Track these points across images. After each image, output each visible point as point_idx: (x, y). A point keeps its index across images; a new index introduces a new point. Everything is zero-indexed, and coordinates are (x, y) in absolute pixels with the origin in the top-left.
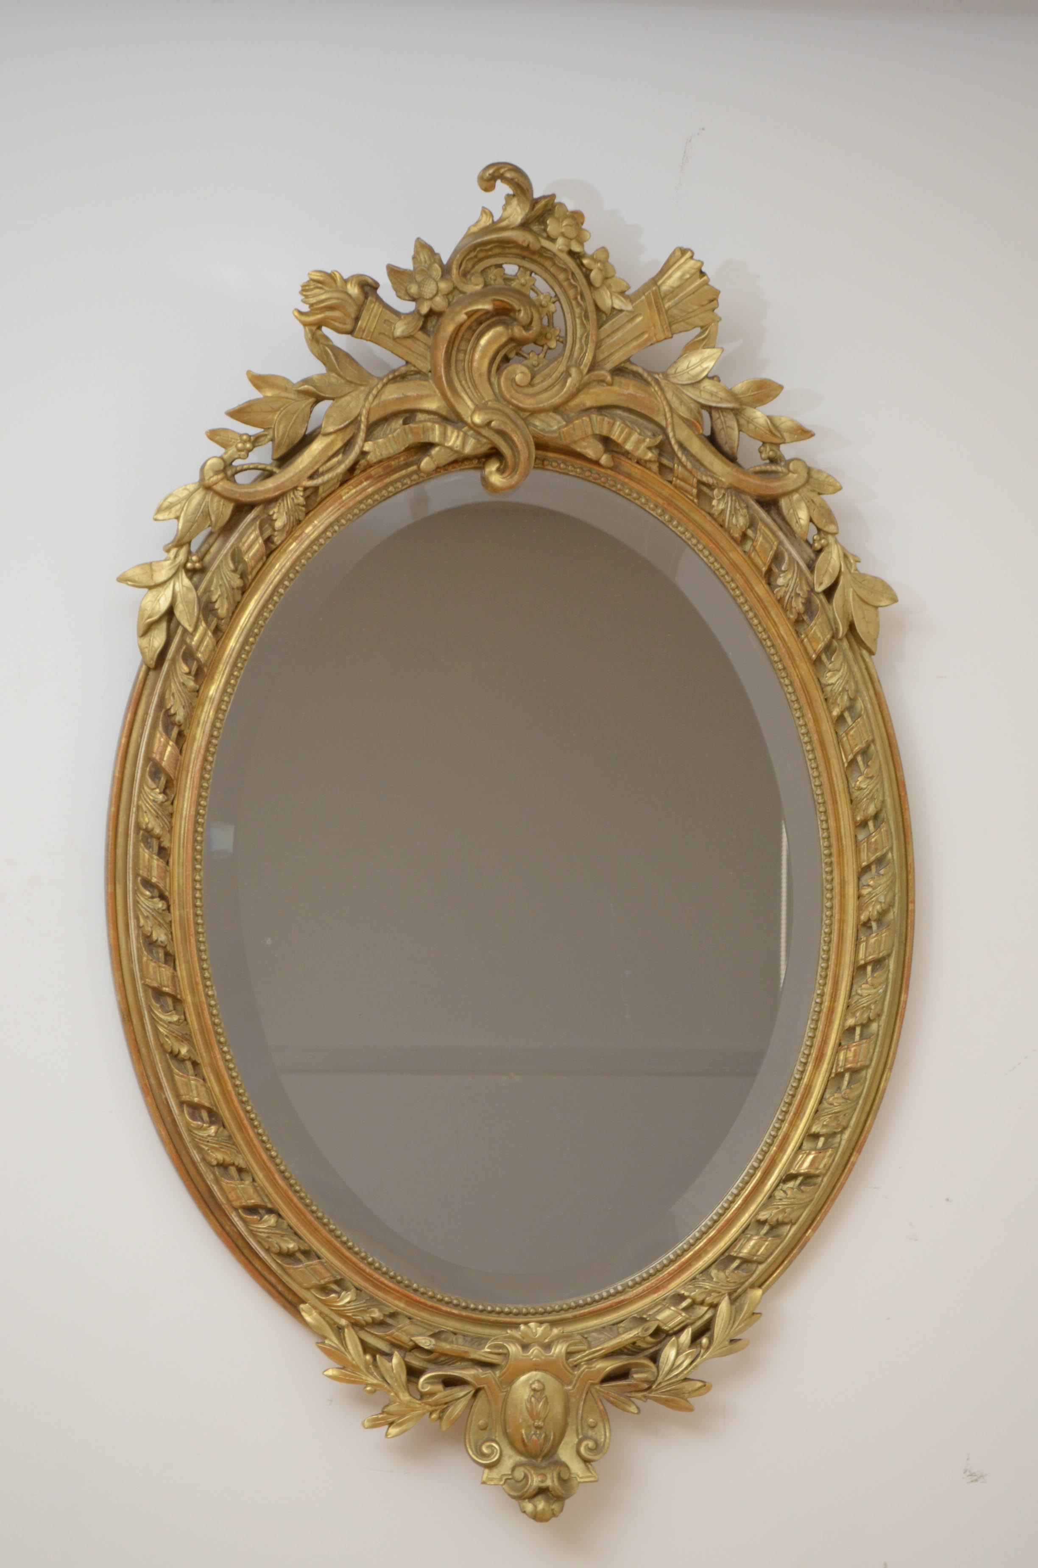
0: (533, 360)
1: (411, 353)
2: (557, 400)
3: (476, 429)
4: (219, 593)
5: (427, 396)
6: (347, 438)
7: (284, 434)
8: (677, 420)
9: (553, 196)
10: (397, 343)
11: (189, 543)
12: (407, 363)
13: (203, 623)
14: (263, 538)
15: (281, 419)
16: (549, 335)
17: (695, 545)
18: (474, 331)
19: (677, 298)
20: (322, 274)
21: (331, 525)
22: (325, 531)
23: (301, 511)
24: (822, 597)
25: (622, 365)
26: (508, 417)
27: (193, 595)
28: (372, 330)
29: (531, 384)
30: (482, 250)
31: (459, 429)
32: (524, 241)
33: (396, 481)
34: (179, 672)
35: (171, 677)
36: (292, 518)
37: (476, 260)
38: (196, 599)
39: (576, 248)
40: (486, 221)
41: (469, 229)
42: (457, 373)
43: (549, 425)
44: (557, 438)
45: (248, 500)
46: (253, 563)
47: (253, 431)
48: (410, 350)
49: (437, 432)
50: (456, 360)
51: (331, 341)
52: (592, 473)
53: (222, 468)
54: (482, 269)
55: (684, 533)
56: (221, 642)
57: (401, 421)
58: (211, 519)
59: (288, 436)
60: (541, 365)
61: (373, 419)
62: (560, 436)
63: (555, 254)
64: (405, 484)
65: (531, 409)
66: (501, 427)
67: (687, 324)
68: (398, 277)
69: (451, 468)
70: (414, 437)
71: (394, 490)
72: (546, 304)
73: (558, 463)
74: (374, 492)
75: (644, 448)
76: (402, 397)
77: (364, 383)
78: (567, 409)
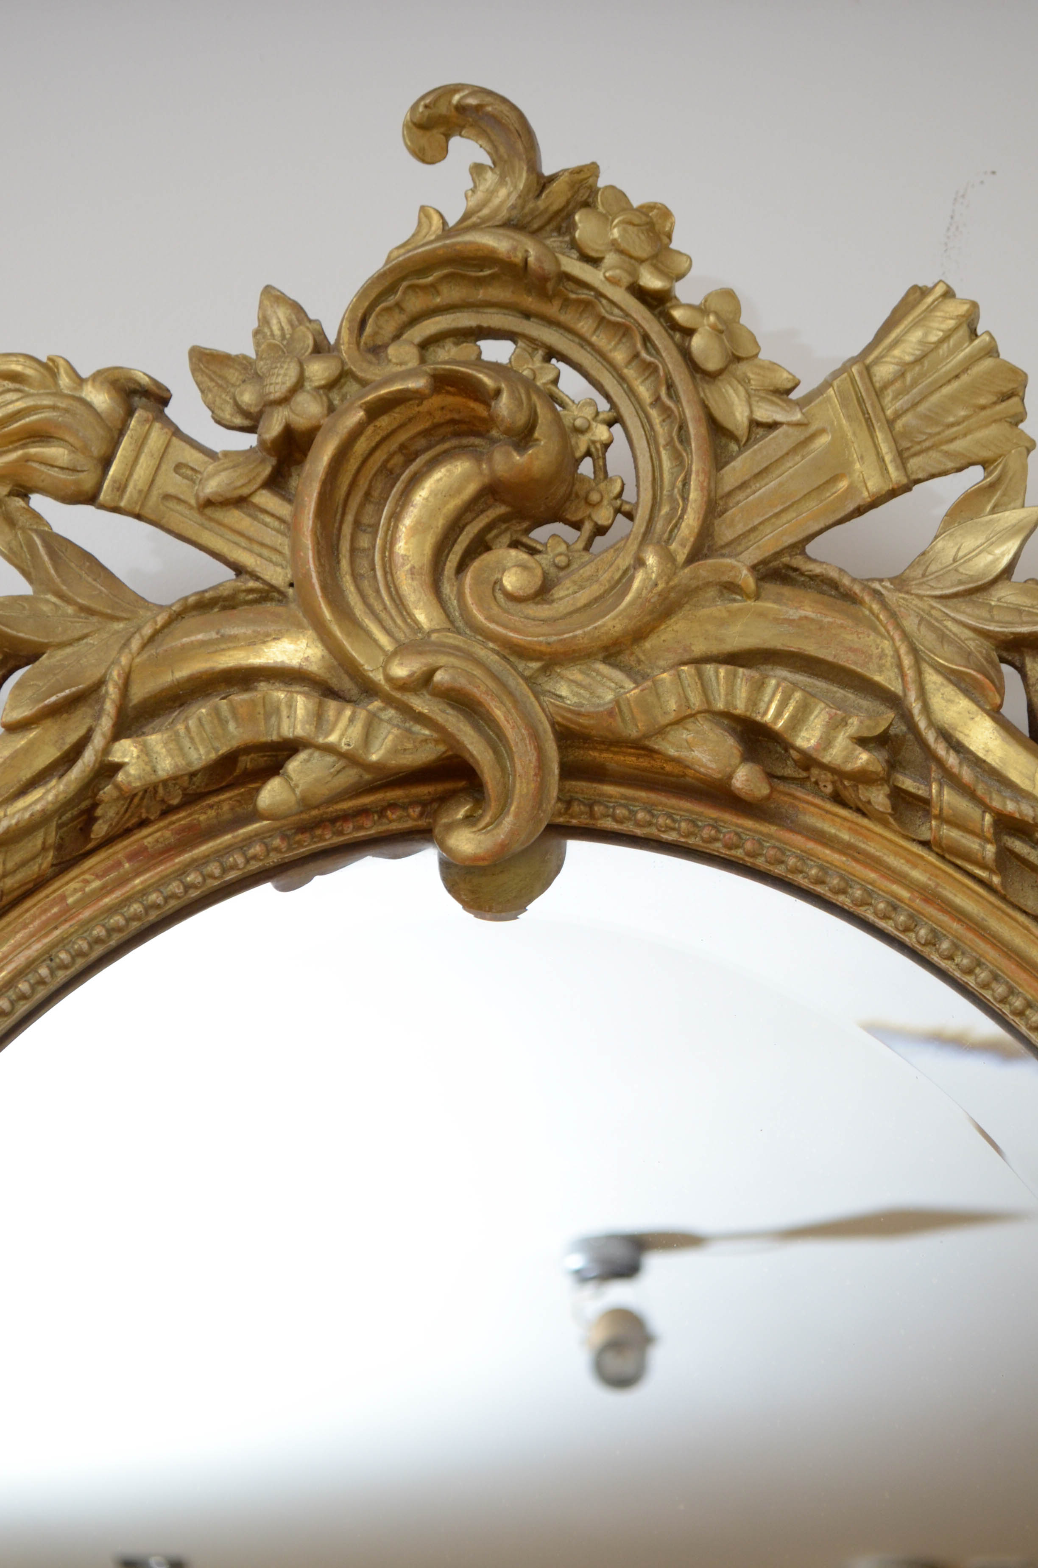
0: (555, 553)
1: (242, 543)
2: (609, 623)
3: (398, 695)
5: (280, 634)
6: (72, 738)
8: (932, 678)
9: (593, 169)
10: (210, 519)
12: (239, 570)
16: (595, 497)
17: (1003, 1001)
18: (397, 477)
19: (915, 391)
20: (23, 360)
25: (786, 559)
26: (481, 665)
28: (145, 488)
29: (544, 598)
30: (411, 287)
31: (358, 708)
32: (515, 249)
33: (206, 859)
37: (404, 318)
39: (652, 281)
40: (430, 234)
41: (390, 256)
42: (355, 575)
43: (592, 691)
48: (241, 535)
49: (300, 713)
50: (353, 550)
51: (47, 524)
52: (718, 831)
55: (970, 972)
57: (214, 701)
60: (574, 566)
61: (139, 693)
62: (620, 711)
63: (600, 295)
64: (234, 867)
65: (543, 648)
66: (457, 685)
67: (947, 454)
68: (214, 372)
69: (351, 826)
70: (241, 730)
71: (200, 879)
72: (586, 425)
73: (630, 811)
74: (149, 886)
75: (848, 742)
76: (217, 639)
77: (124, 615)
78: (643, 658)
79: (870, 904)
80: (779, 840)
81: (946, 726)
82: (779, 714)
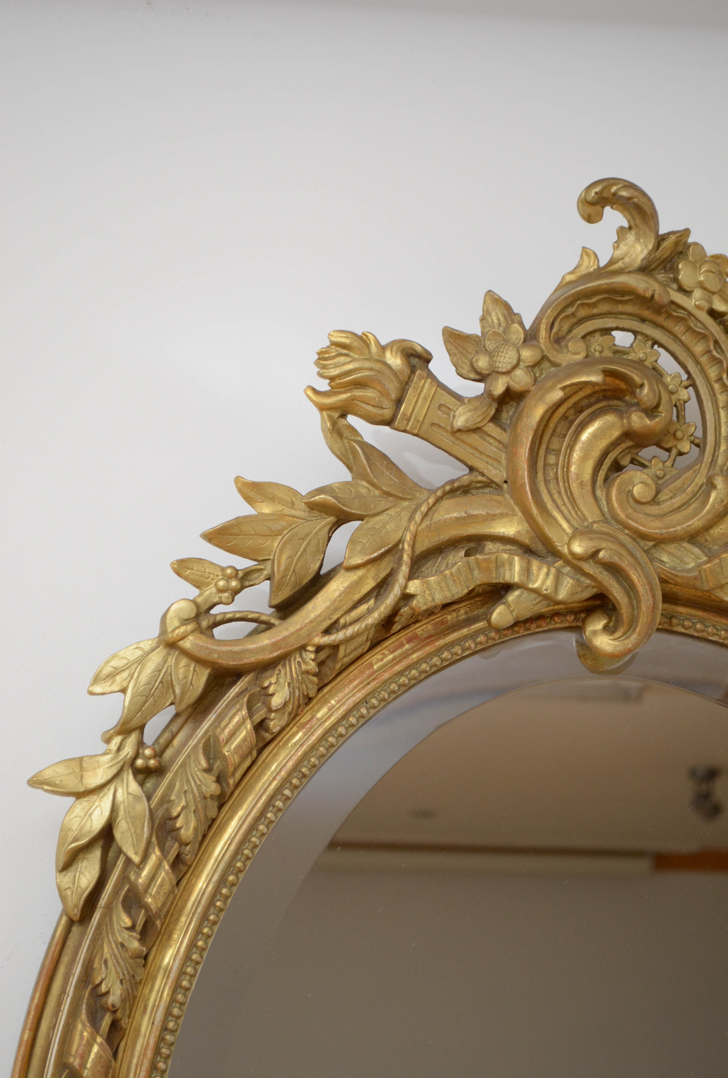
0: (656, 468)
1: (477, 454)
2: (696, 523)
3: (576, 562)
4: (183, 803)
5: (502, 516)
6: (383, 575)
7: (287, 569)
9: (687, 232)
10: (458, 439)
11: (141, 728)
12: (472, 469)
13: (157, 852)
14: (252, 723)
15: (284, 545)
16: (679, 434)
18: (572, 422)
20: (350, 336)
21: (356, 706)
22: (345, 717)
23: (312, 682)
26: (623, 545)
27: (142, 807)
28: (421, 419)
29: (654, 501)
30: (582, 305)
31: (549, 565)
32: (647, 289)
33: (452, 644)
34: (116, 927)
35: (104, 933)
36: (297, 692)
37: (575, 320)
38: (147, 813)
39: (720, 306)
40: (589, 266)
41: (563, 278)
42: (546, 482)
43: (682, 561)
44: (696, 578)
45: (231, 662)
46: (236, 759)
47: (243, 563)
48: (476, 449)
49: (517, 568)
50: (545, 465)
51: (360, 436)
53: (193, 615)
54: (582, 334)
56: (184, 881)
57: (462, 553)
58: (174, 691)
59: (294, 571)
60: (667, 477)
61: (421, 547)
62: (701, 576)
63: (690, 314)
64: (467, 649)
65: (657, 536)
66: (613, 561)
68: (459, 345)
69: (535, 626)
70: (482, 576)
71: (450, 656)
72: (675, 390)
73: (693, 623)
74: (421, 659)
76: (465, 517)
77: (409, 497)
78: (708, 538)
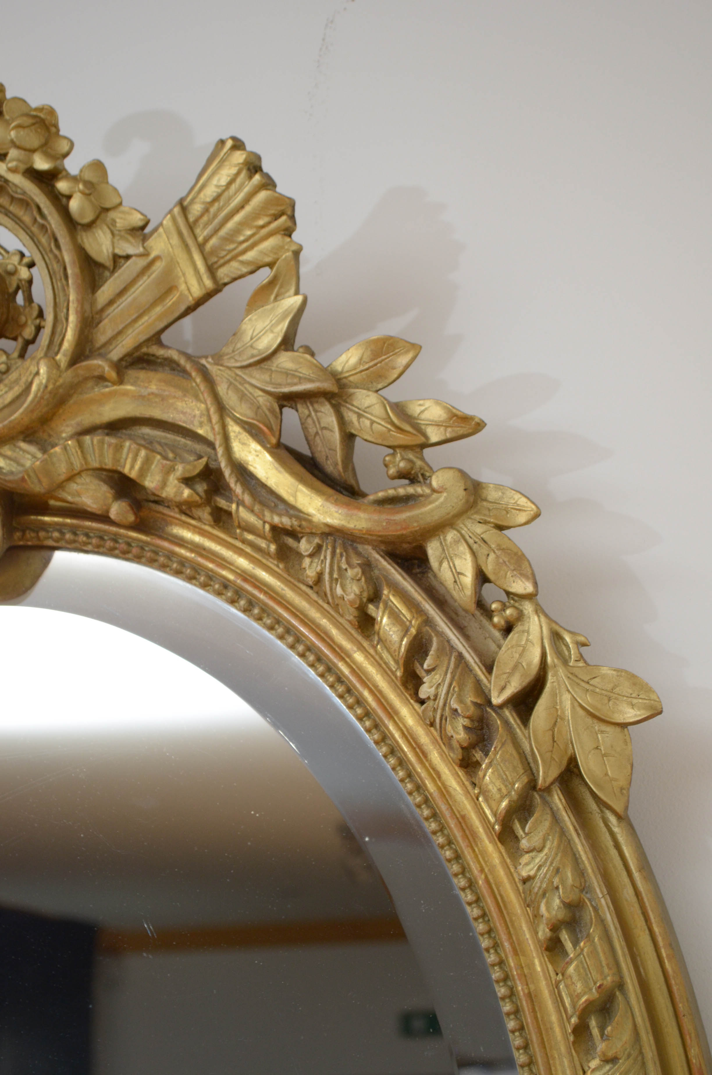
2: (19, 417)
8: (234, 429)
16: (23, 319)
19: (216, 221)
24: (508, 713)
25: (144, 350)
39: (42, 164)
43: (18, 463)
52: (116, 542)
60: (11, 370)
62: (29, 477)
63: (7, 180)
67: (242, 262)
72: (16, 269)
75: (176, 482)
79: (210, 585)
80: (153, 545)
81: (242, 462)
82: (132, 467)
